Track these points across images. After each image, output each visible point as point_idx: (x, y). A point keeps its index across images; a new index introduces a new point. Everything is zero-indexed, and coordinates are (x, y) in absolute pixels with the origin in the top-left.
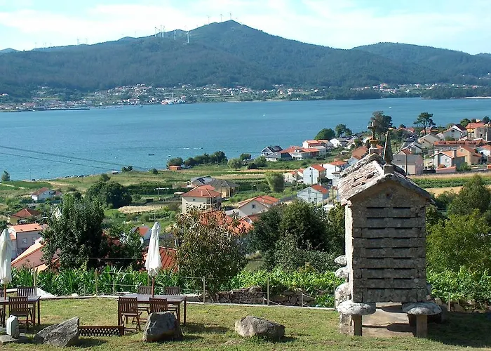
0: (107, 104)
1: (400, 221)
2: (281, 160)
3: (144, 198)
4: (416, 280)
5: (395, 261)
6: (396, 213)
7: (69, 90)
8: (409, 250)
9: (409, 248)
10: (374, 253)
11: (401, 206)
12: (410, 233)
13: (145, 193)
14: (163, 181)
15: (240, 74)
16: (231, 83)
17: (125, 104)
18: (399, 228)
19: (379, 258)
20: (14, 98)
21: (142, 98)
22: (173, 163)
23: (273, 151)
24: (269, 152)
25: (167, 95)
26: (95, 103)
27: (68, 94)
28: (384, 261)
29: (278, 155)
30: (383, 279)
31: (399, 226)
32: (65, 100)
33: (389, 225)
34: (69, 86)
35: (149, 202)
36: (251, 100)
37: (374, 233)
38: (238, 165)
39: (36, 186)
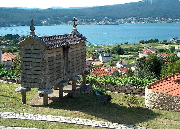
0: (124, 23)
1: (36, 55)
2: (177, 42)
3: (129, 52)
4: (42, 80)
5: (35, 71)
6: (35, 52)
7: (113, 19)
8: (40, 67)
9: (40, 66)
10: (28, 68)
11: (36, 49)
12: (40, 60)
13: (130, 51)
14: (136, 47)
15: (168, 14)
16: (165, 17)
17: (130, 23)
18: (36, 58)
19: (29, 70)
20: (97, 21)
21: (135, 21)
22: (141, 42)
23: (175, 39)
24: (173, 39)
25: (143, 21)
26: (121, 23)
27: (113, 20)
28: (31, 71)
29: (176, 40)
30: (31, 78)
31: (36, 57)
32: (112, 22)
33: (32, 57)
34: (113, 17)
35: (130, 54)
36: (171, 22)
37: (27, 60)
38: (162, 43)
39: (97, 47)
